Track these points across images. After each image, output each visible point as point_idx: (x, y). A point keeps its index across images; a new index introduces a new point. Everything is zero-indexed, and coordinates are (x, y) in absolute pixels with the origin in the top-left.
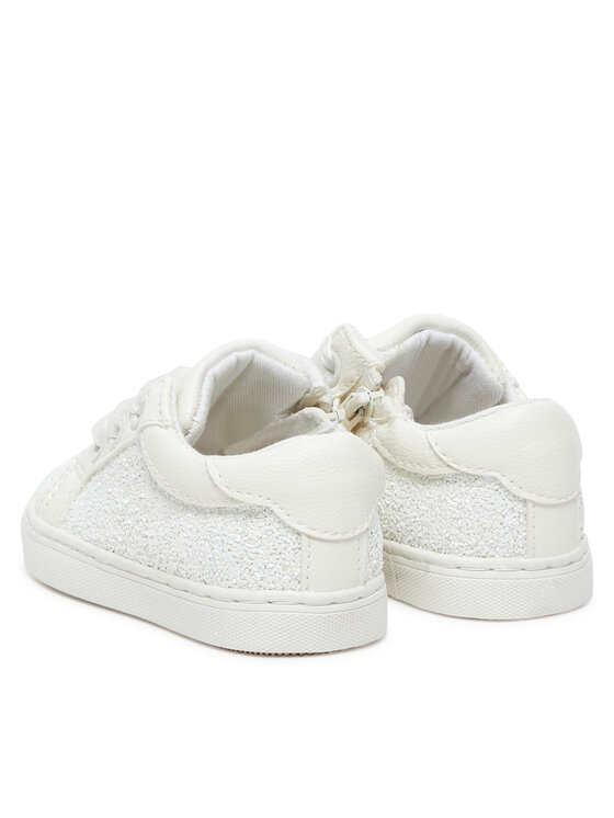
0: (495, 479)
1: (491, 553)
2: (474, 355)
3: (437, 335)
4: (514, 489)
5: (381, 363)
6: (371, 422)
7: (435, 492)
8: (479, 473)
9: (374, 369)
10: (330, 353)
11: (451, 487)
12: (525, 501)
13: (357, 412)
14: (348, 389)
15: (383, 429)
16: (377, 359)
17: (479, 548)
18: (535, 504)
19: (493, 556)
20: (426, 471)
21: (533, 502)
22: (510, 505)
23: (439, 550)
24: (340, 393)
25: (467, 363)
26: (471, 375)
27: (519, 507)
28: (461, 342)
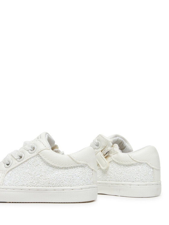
0: (146, 163)
1: (146, 181)
2: (126, 144)
3: (120, 138)
4: (151, 165)
5: (112, 141)
6: (111, 155)
7: (131, 168)
8: (142, 162)
9: (111, 142)
10: (97, 141)
11: (135, 166)
12: (153, 168)
13: (107, 153)
14: (103, 148)
15: (115, 155)
16: (111, 140)
17: (143, 180)
18: (155, 169)
19: (146, 182)
20: (129, 163)
21: (155, 168)
22: (150, 169)
23: (133, 182)
24: (101, 150)
25: (125, 146)
26: (125, 148)
27: (152, 170)
28: (124, 141)
